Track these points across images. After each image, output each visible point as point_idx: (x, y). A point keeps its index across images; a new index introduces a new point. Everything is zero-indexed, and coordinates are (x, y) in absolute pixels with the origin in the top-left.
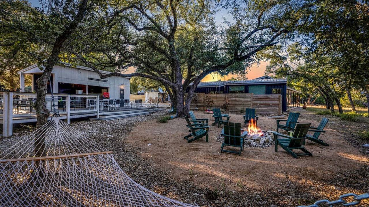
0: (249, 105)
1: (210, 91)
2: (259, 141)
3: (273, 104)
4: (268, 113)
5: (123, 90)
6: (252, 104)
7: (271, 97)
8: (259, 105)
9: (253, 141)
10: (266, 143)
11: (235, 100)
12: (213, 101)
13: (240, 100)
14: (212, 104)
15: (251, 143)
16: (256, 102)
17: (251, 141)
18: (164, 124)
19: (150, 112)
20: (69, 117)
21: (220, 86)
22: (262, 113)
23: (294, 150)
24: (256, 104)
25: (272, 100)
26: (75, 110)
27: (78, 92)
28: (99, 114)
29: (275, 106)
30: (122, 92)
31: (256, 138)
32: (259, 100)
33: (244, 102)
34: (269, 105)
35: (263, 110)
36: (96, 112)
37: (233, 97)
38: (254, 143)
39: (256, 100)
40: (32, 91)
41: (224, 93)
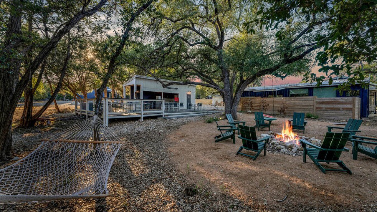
0: (311, 109)
1: (268, 94)
2: (292, 148)
3: (343, 109)
4: (336, 119)
5: (190, 95)
6: (315, 108)
7: (341, 100)
8: (324, 109)
9: (284, 147)
10: (300, 151)
11: (294, 104)
12: (268, 105)
13: (300, 104)
14: (268, 107)
15: (281, 149)
16: (321, 106)
17: (282, 147)
18: (209, 125)
19: (205, 114)
20: (143, 116)
21: (277, 90)
22: (329, 118)
23: (331, 163)
24: (321, 108)
25: (342, 104)
26: (149, 111)
27: (158, 98)
28: (164, 114)
29: (347, 111)
30: (189, 97)
31: (289, 145)
32: (325, 104)
33: (305, 106)
34: (338, 109)
35: (329, 115)
36: (162, 113)
37: (291, 101)
38: (285, 150)
39: (319, 104)
40: (130, 98)
41: (283, 96)
